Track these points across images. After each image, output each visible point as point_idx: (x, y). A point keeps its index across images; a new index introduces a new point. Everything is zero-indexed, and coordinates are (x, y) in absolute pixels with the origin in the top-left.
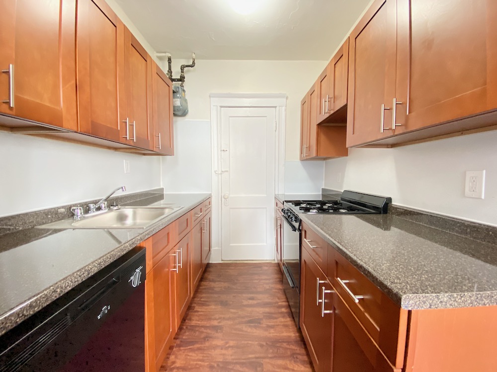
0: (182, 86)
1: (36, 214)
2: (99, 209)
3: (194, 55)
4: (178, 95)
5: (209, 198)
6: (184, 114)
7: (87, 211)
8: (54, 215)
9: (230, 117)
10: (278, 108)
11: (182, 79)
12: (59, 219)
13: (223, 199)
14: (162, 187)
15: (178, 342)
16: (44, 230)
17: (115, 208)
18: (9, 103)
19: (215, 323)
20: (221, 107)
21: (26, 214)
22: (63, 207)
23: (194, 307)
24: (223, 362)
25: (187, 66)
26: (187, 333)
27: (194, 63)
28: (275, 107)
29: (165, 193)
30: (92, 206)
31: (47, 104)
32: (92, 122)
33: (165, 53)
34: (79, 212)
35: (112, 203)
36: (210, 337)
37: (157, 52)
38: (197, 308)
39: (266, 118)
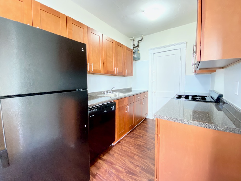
0: (138, 49)
1: (98, 92)
2: (110, 92)
3: (142, 36)
4: (136, 53)
5: (147, 92)
6: (139, 59)
7: (107, 92)
8: (101, 93)
9: (157, 57)
10: (181, 49)
11: (138, 46)
12: (102, 94)
13: (153, 93)
14: (131, 87)
15: (128, 135)
16: (99, 96)
17: (114, 93)
18: (92, 71)
19: (142, 135)
20: (154, 53)
21: (96, 92)
22: (103, 91)
23: (136, 129)
24: (139, 145)
25: (140, 41)
26: (132, 135)
27: (142, 39)
28: (180, 49)
29: (132, 89)
30: (108, 91)
31: (98, 69)
32: (107, 71)
33: (132, 37)
34: (105, 93)
35: (114, 91)
36: (138, 138)
37: (130, 38)
38: (137, 130)
39: (175, 55)
